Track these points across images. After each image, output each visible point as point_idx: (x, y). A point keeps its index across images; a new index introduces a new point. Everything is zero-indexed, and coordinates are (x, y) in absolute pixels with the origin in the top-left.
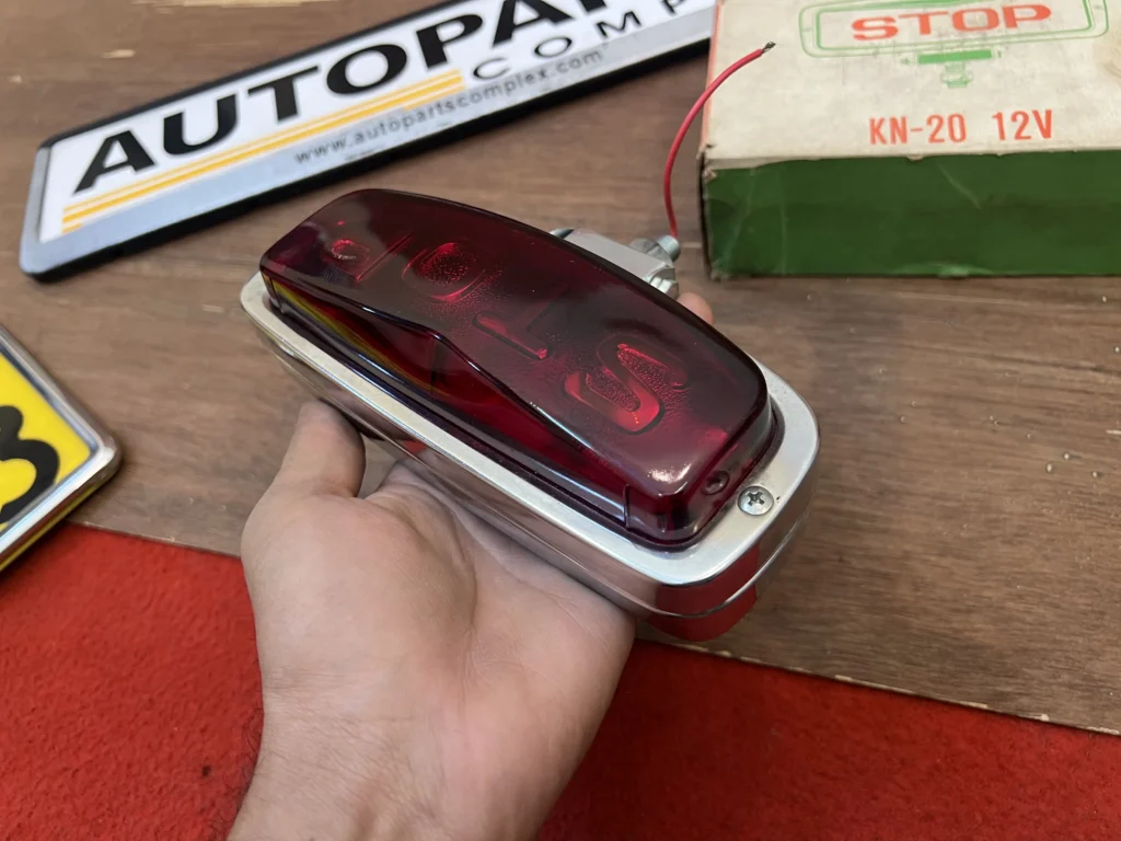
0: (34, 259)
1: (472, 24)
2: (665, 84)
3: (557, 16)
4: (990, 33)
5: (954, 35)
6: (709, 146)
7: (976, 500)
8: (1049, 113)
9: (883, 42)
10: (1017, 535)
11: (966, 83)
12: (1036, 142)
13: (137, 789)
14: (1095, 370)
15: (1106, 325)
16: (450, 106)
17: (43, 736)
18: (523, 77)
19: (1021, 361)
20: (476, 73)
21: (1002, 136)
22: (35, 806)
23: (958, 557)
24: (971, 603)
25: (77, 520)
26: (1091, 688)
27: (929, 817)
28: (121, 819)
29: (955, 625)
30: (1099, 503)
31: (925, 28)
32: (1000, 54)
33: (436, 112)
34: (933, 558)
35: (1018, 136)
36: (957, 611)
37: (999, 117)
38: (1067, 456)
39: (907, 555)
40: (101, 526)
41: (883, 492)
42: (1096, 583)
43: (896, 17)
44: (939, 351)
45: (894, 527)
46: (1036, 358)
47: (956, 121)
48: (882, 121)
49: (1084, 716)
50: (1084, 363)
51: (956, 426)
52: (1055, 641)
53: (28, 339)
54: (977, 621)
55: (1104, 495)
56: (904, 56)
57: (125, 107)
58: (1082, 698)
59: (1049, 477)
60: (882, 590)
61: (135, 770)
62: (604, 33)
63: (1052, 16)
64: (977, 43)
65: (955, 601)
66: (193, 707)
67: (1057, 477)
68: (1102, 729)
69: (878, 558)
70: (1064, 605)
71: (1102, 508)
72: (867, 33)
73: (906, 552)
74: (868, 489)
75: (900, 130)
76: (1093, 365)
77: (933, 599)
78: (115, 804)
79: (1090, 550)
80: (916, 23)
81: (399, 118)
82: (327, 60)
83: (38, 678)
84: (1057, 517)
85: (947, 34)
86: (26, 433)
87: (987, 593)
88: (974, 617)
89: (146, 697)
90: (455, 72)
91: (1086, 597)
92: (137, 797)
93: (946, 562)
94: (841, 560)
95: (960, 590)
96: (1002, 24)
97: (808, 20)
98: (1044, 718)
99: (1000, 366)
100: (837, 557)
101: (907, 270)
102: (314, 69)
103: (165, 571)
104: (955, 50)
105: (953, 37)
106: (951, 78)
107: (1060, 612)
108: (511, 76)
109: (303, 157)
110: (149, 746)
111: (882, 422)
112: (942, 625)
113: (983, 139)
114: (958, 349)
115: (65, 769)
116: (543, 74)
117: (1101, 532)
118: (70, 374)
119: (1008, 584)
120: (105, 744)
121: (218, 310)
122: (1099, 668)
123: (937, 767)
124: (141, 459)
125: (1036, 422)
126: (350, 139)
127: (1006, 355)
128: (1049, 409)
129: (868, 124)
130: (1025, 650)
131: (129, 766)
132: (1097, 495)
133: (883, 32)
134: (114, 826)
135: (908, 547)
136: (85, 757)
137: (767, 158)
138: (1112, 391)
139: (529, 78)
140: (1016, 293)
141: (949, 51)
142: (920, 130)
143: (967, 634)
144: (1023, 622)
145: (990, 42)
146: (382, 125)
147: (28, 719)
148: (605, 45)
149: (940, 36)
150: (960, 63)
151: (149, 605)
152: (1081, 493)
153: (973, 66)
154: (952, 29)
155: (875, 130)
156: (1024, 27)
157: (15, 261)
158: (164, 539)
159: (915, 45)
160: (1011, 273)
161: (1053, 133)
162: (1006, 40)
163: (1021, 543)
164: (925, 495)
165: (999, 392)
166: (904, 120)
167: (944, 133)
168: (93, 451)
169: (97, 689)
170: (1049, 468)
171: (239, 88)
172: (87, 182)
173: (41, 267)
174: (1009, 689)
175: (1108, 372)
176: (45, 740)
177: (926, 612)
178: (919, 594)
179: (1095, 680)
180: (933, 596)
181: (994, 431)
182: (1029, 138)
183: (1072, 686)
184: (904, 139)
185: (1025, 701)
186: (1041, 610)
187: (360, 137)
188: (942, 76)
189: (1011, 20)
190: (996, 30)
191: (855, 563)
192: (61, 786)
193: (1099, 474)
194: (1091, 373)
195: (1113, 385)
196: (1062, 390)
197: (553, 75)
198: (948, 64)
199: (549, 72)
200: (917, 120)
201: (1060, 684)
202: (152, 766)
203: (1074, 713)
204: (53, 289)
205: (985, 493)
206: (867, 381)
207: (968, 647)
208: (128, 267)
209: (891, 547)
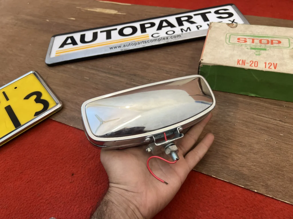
0: (48, 61)
2: (194, 45)
4: (267, 45)
5: (259, 44)
6: (202, 60)
7: (248, 144)
8: (276, 64)
9: (243, 43)
10: (257, 153)
11: (260, 55)
12: (273, 69)
13: (57, 176)
14: (279, 121)
15: (284, 112)
16: (145, 42)
17: (38, 162)
18: (163, 38)
19: (264, 117)
20: (152, 36)
21: (266, 67)
22: (34, 176)
23: (242, 155)
24: (244, 165)
25: (51, 118)
26: (267, 187)
27: (228, 207)
28: (53, 182)
29: (240, 169)
30: (275, 149)
31: (253, 42)
32: (268, 50)
33: (142, 43)
34: (237, 155)
35: (269, 68)
36: (240, 166)
37: (266, 63)
38: (270, 138)
39: (231, 153)
40: (56, 120)
41: (229, 139)
42: (272, 165)
43: (247, 39)
44: (246, 111)
45: (230, 147)
46: (267, 117)
47: (256, 63)
48: (240, 60)
49: (264, 192)
50: (277, 119)
51: (247, 128)
52: (261, 176)
53: (45, 78)
54: (244, 169)
55: (277, 147)
56: (248, 47)
57: (72, 31)
58: (265, 188)
59: (265, 142)
60: (225, 159)
61: (57, 172)
62: (182, 32)
63: (281, 43)
64: (264, 47)
65: (240, 164)
66: (72, 161)
67: (267, 142)
68: (268, 195)
69: (225, 153)
70: (264, 169)
71: (276, 150)
72: (240, 41)
73: (231, 152)
74: (225, 138)
75: (244, 62)
76: (279, 120)
77: (236, 163)
78: (52, 179)
79: (272, 158)
80: (251, 40)
81: (134, 43)
83: (38, 150)
84: (266, 150)
85: (257, 44)
86: (42, 98)
87: (248, 164)
88: (244, 168)
89: (62, 157)
90: (148, 35)
91: (269, 168)
92: (57, 178)
93: (239, 156)
94: (217, 152)
95: (242, 162)
96: (270, 44)
97: (228, 36)
98: (256, 191)
99: (259, 117)
100: (216, 151)
101: (241, 93)
102: (116, 29)
103: (69, 132)
104: (259, 48)
105: (259, 45)
106: (257, 53)
107: (263, 170)
108: (160, 38)
109: (111, 48)
110: (61, 168)
111: (231, 125)
112: (237, 169)
113: (261, 67)
114: (250, 112)
115: (42, 170)
116: (167, 38)
117: (275, 155)
118: (53, 87)
119: (253, 162)
120: (52, 166)
121: (88, 78)
122: (269, 183)
123: (231, 198)
124: (67, 107)
125: (265, 130)
126: (122, 46)
127: (261, 115)
128: (268, 127)
129: (237, 60)
130: (254, 177)
131: (56, 171)
132: (275, 147)
133: (244, 41)
134: (51, 183)
135: (232, 152)
136: (47, 168)
137: (215, 64)
138: (283, 126)
139: (164, 39)
140: (265, 102)
141: (257, 48)
142: (248, 63)
143: (242, 171)
144: (254, 171)
145: (266, 47)
146: (130, 44)
147: (35, 158)
148: (182, 34)
149: (256, 44)
150: (259, 50)
151: (64, 139)
152: (272, 146)
153: (262, 52)
154: (259, 43)
155: (238, 62)
156: (275, 45)
157: (44, 61)
158: (70, 125)
159: (250, 45)
160: (265, 97)
161: (277, 68)
162: (270, 47)
163: (257, 154)
164: (238, 141)
165: (258, 122)
166: (245, 61)
167: (253, 65)
168: (57, 104)
169: (51, 154)
170: (266, 140)
171: (98, 31)
172: (62, 46)
173: (50, 63)
174: (249, 184)
175: (282, 122)
176: (38, 163)
177: (233, 165)
178: (233, 162)
179: (268, 185)
180: (236, 162)
181: (255, 130)
182: (271, 68)
183: (263, 185)
184: (244, 65)
185: (252, 187)
186: (259, 169)
187: (125, 46)
188: (255, 53)
189: (272, 43)
190: (268, 44)
191: (220, 153)
192: (41, 173)
193: (276, 143)
194: (278, 121)
195: (283, 125)
196: (271, 124)
197: (170, 39)
198: (257, 50)
199: (168, 38)
200: (248, 61)
201: (260, 185)
202: (61, 171)
203: (262, 191)
204: (51, 68)
205: (251, 143)
206: (229, 115)
207: (241, 174)
208: (69, 66)
209: (228, 151)
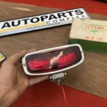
1: (47, 17)
3: (56, 18)
12: (100, 41)
18: (52, 24)
21: (97, 40)
56: (89, 30)
80: (91, 27)
82: (31, 18)
129: (85, 37)
166: (89, 37)
168: (2, 58)
172: (3, 28)
187: (34, 28)
189: (100, 28)
197: (55, 24)
